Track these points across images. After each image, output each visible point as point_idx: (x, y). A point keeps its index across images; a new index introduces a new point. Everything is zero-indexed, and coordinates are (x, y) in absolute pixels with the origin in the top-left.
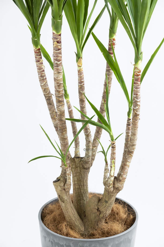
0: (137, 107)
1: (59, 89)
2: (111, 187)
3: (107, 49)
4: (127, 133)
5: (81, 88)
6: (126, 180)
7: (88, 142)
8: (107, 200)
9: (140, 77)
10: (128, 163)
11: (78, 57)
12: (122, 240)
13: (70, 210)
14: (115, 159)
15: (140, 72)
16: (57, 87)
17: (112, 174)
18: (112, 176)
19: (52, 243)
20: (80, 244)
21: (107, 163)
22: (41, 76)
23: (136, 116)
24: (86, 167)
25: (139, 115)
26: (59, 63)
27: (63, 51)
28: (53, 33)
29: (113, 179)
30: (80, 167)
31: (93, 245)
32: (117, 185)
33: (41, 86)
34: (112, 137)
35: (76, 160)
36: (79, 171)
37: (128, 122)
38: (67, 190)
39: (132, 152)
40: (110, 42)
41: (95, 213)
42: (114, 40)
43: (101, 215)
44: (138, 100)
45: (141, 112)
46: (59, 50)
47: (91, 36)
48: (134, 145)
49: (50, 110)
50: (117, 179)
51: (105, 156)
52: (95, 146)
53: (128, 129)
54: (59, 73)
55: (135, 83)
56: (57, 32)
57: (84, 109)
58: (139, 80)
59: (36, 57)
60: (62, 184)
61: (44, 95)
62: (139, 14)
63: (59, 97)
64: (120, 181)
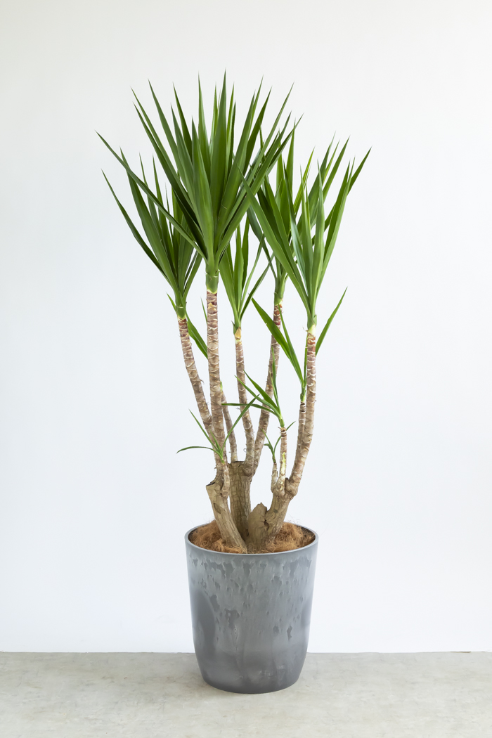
0: (312, 384)
1: (214, 362)
2: (281, 489)
3: (272, 319)
4: (301, 422)
5: (240, 367)
6: (301, 481)
7: (249, 439)
8: (277, 509)
9: (315, 345)
10: (302, 459)
11: (236, 327)
12: (298, 558)
13: (228, 523)
14: (286, 452)
15: (314, 339)
16: (211, 360)
17: (283, 473)
18: (282, 475)
19: (206, 565)
20: (244, 561)
21: (275, 462)
22: (188, 355)
23: (311, 395)
24: (247, 472)
25: (315, 394)
26: (214, 329)
27: (219, 314)
28: (208, 293)
29: (283, 478)
30: (239, 473)
31: (260, 562)
32: (290, 487)
33: (187, 368)
34: (281, 422)
35: (234, 465)
36: (238, 478)
37: (301, 407)
38: (224, 496)
39: (308, 445)
40: (275, 309)
41: (261, 528)
42: (280, 306)
43: (270, 531)
44: (313, 375)
45: (318, 391)
46: (214, 313)
47: (251, 302)
48: (310, 435)
49: (198, 400)
50: (290, 481)
51: (273, 452)
52: (258, 449)
53: (301, 416)
54: (214, 342)
55: (308, 354)
56: (213, 291)
57: (244, 395)
58: (314, 349)
59: (180, 331)
60: (219, 488)
61: (191, 380)
62: (311, 268)
63: (214, 373)
64: (293, 481)
